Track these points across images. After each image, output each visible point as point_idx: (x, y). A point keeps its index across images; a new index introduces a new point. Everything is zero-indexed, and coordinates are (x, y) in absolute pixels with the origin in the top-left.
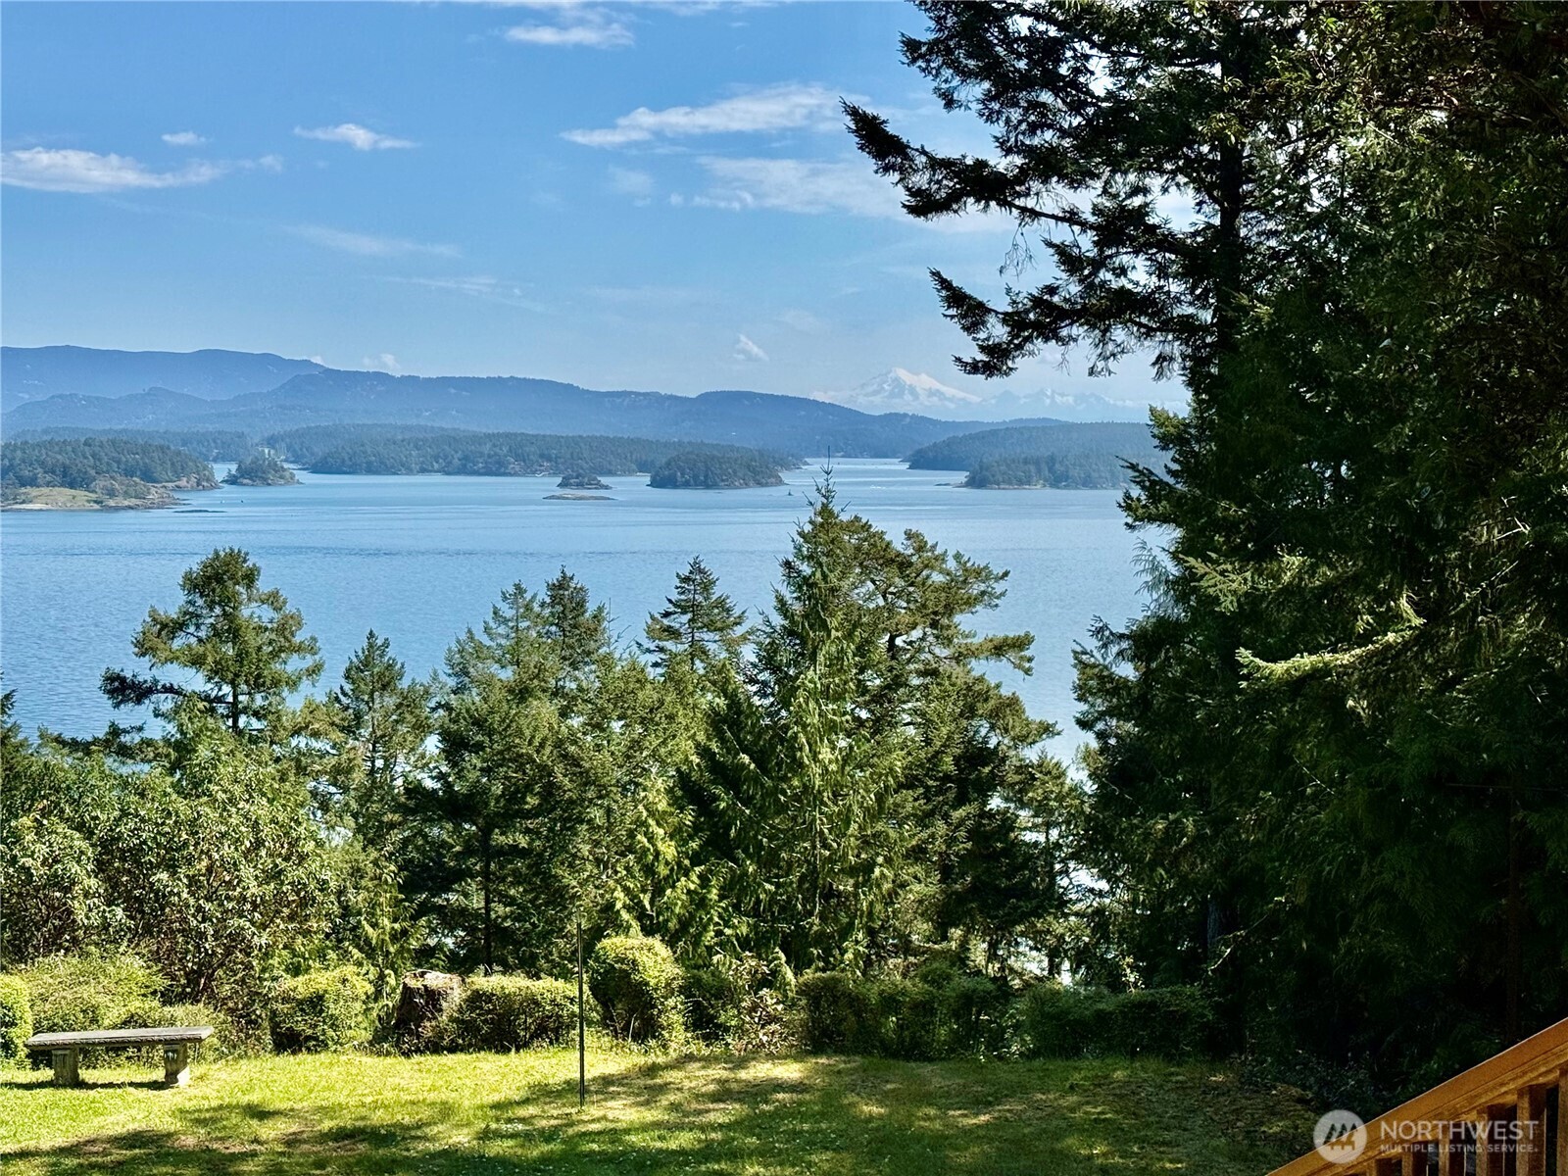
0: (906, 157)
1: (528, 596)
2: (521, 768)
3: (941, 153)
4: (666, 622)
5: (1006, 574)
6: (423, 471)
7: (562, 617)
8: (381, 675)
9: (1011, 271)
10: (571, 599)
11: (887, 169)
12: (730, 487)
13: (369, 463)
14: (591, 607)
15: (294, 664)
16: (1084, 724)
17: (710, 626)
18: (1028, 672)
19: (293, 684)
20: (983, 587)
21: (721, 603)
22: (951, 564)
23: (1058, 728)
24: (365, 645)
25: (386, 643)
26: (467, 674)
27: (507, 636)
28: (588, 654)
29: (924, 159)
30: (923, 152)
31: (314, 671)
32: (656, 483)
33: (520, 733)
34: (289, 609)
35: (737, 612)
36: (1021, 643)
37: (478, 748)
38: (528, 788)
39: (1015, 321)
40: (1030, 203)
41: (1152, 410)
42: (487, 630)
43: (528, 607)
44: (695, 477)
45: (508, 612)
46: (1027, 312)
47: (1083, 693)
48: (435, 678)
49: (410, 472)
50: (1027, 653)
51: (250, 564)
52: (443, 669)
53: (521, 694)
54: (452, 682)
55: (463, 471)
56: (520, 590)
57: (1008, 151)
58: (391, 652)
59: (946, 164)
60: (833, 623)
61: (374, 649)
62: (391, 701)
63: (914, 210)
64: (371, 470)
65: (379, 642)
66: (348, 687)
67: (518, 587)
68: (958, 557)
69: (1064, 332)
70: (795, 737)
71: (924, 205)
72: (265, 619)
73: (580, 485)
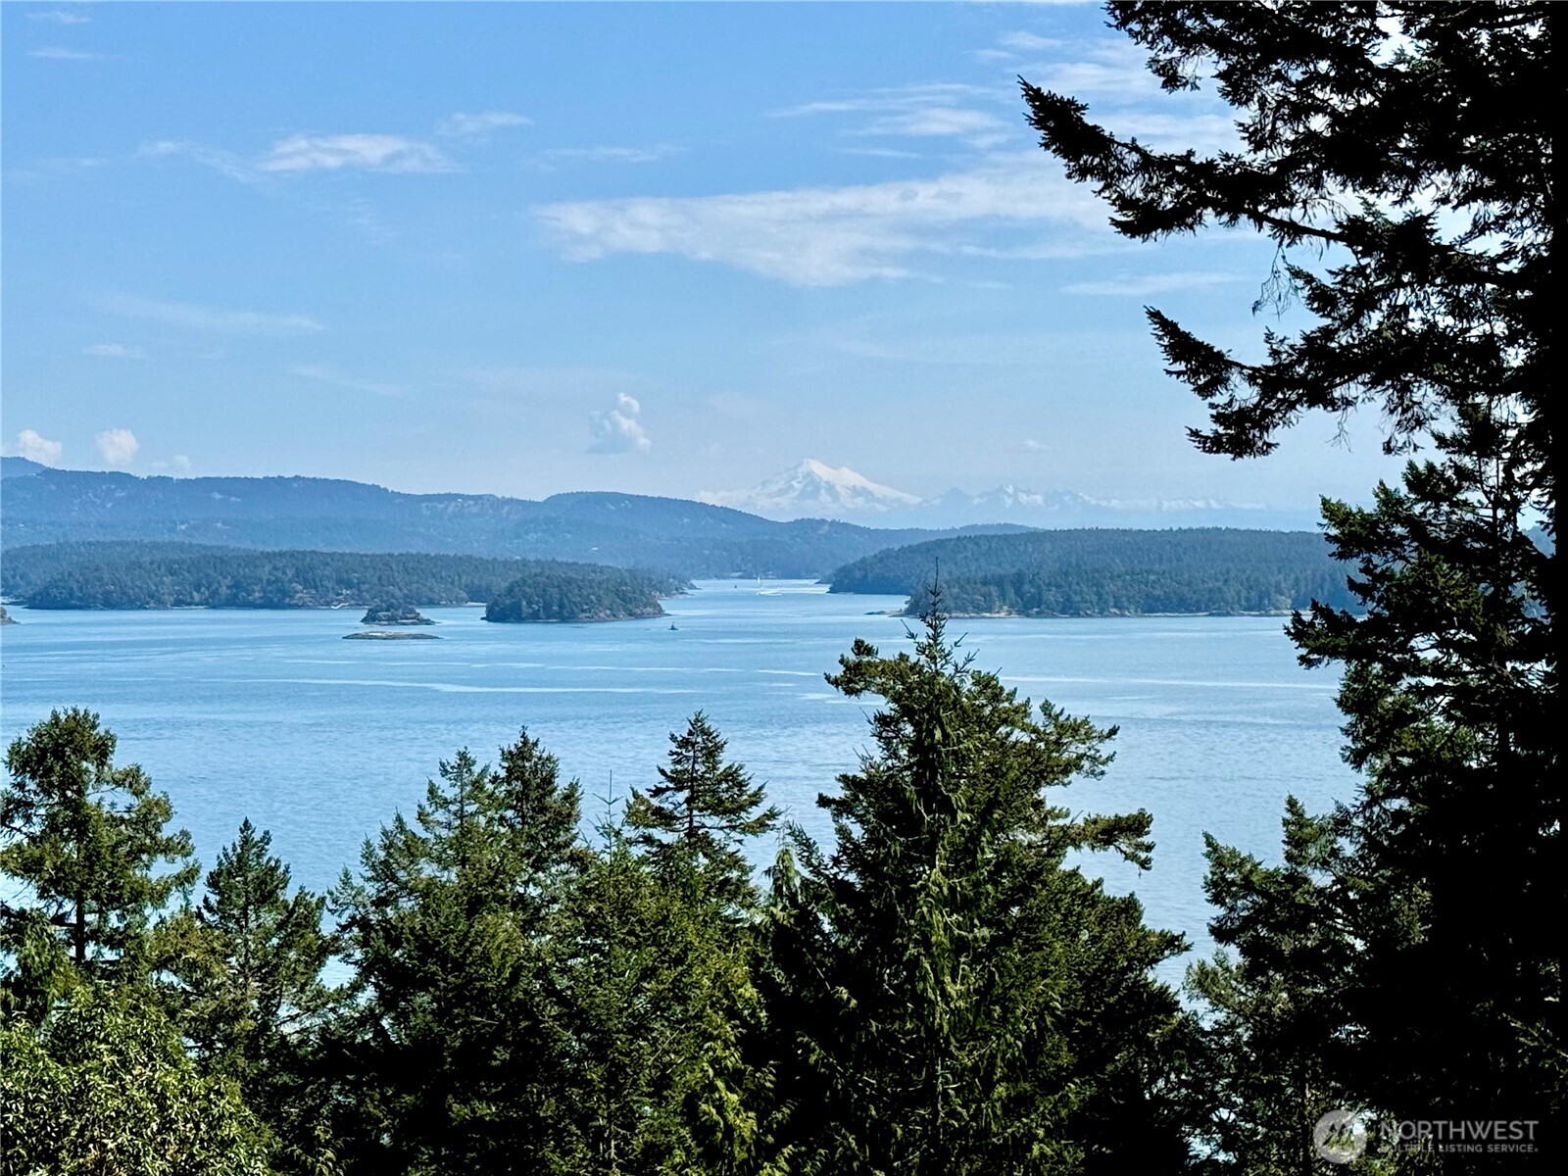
0: (1108, 156)
1: (477, 769)
2: (484, 1009)
3: (1157, 151)
4: (655, 802)
5: (1113, 731)
6: (179, 603)
7: (522, 797)
8: (261, 883)
9: (1269, 308)
10: (535, 772)
11: (1083, 172)
12: (591, 620)
13: (107, 594)
14: (561, 783)
15: (161, 869)
16: (1221, 933)
17: (718, 808)
18: (1145, 864)
19: (159, 897)
20: (1082, 749)
21: (732, 776)
22: (1037, 718)
23: (1187, 940)
24: (237, 838)
25: (266, 838)
26: (394, 878)
27: (449, 826)
28: (558, 848)
29: (1135, 157)
30: (1134, 147)
31: (187, 878)
32: (493, 616)
33: (486, 958)
34: (154, 792)
35: (752, 788)
36: (1137, 825)
37: (427, 983)
38: (497, 1038)
39: (1272, 380)
40: (1296, 214)
41: (1325, 502)
42: (422, 817)
43: (477, 785)
44: (547, 606)
45: (449, 791)
46: (1292, 365)
47: (1218, 890)
48: (346, 880)
49: (161, 605)
50: (1146, 840)
51: (101, 730)
52: (360, 873)
53: (474, 906)
54: (371, 889)
55: (234, 602)
56: (465, 761)
57: (1258, 146)
58: (272, 851)
59: (1165, 164)
60: (958, 799)
61: (250, 844)
62: (269, 919)
63: (1126, 228)
64: (109, 604)
65: (257, 836)
66: (214, 899)
67: (463, 756)
68: (1046, 708)
69: (1337, 393)
70: (915, 962)
71: (1142, 220)
72: (121, 807)
73: (392, 620)
